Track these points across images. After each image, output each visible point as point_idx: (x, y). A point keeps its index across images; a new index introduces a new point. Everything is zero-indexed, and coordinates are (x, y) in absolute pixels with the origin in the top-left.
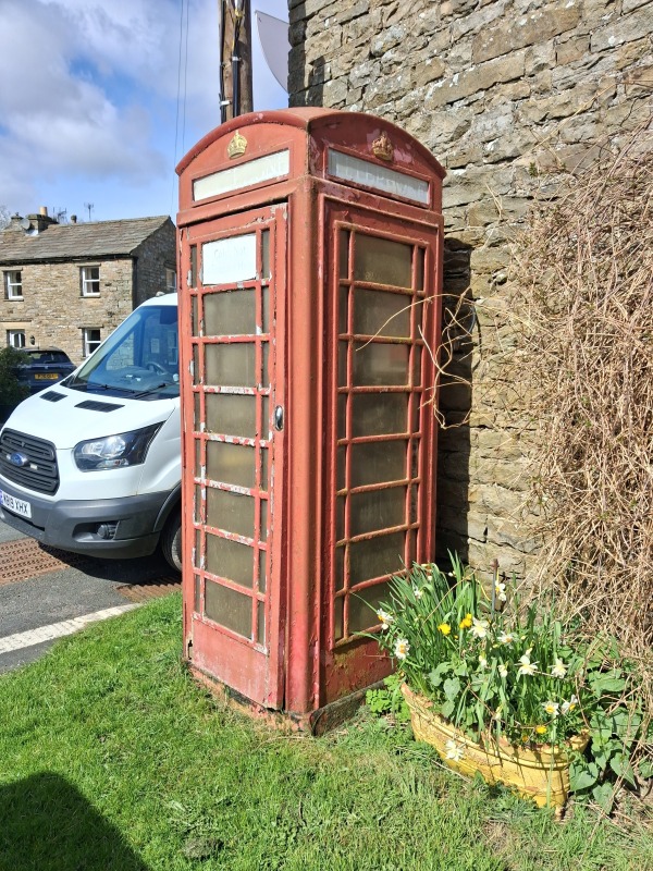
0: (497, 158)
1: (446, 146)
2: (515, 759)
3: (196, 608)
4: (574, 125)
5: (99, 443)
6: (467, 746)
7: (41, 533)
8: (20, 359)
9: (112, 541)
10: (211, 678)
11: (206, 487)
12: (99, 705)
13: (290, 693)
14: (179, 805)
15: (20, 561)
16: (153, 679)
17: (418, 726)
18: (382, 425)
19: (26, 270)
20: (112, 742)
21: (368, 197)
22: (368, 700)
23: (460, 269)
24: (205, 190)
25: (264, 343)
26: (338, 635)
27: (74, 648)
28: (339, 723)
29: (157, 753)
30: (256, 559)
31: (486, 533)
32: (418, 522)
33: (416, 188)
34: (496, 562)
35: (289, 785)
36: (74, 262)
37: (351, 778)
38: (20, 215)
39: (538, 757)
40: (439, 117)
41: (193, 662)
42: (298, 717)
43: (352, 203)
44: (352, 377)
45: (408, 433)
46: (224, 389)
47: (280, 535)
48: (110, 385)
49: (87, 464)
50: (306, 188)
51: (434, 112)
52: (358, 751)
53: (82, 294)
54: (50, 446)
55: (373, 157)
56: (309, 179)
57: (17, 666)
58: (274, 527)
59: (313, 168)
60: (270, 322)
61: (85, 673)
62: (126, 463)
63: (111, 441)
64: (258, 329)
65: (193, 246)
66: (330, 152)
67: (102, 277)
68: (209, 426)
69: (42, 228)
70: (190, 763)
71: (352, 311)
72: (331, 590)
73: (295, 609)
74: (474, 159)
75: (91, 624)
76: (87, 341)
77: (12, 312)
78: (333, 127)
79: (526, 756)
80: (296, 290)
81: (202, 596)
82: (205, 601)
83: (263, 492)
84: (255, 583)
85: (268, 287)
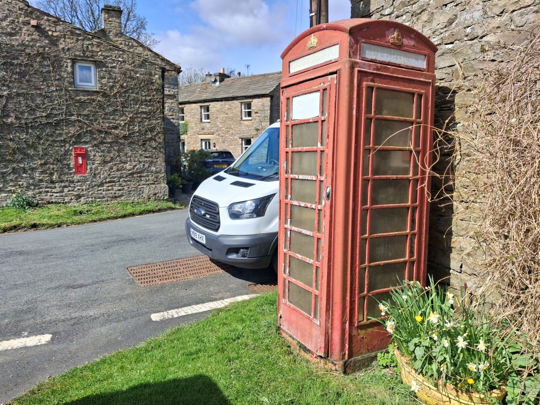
0: (473, 37)
1: (442, 31)
2: (457, 399)
3: (284, 297)
4: (521, 15)
5: (241, 204)
6: (430, 389)
7: (210, 252)
8: (206, 156)
9: (246, 258)
10: (291, 336)
11: (290, 230)
12: (231, 345)
13: (332, 349)
14: (267, 400)
15: (199, 267)
16: (261, 335)
17: (404, 375)
18: (391, 198)
19: (212, 104)
20: (236, 364)
21: (386, 67)
22: (378, 359)
23: (449, 105)
24: (296, 67)
25: (322, 151)
26: (361, 319)
27: (222, 315)
28: (360, 369)
29: (259, 372)
30: (314, 271)
31: (461, 267)
32: (415, 257)
33: (417, 60)
34: (466, 285)
35: (326, 398)
36: (238, 100)
37: (362, 399)
38: (210, 73)
39: (471, 398)
40: (438, 14)
41: (282, 327)
42: (335, 362)
43: (375, 72)
44: (372, 170)
45: (409, 203)
46: (301, 177)
47: (327, 258)
48: (249, 172)
49: (235, 216)
50: (347, 66)
51: (435, 10)
52: (367, 385)
53: (242, 119)
54: (216, 205)
55: (390, 44)
56: (350, 61)
57: (194, 322)
58: (324, 254)
59: (352, 54)
60: (325, 140)
61: (226, 328)
62: (255, 216)
63: (248, 203)
64: (319, 144)
65: (288, 99)
66: (362, 44)
67: (253, 108)
68: (293, 197)
69: (221, 81)
70: (275, 380)
71: (373, 133)
72: (357, 292)
73: (335, 301)
74: (459, 38)
75: (232, 303)
76: (244, 146)
77: (204, 129)
78: (365, 30)
79: (463, 398)
80: (340, 122)
81: (287, 290)
82: (288, 293)
83: (319, 234)
84: (313, 284)
85: (325, 121)
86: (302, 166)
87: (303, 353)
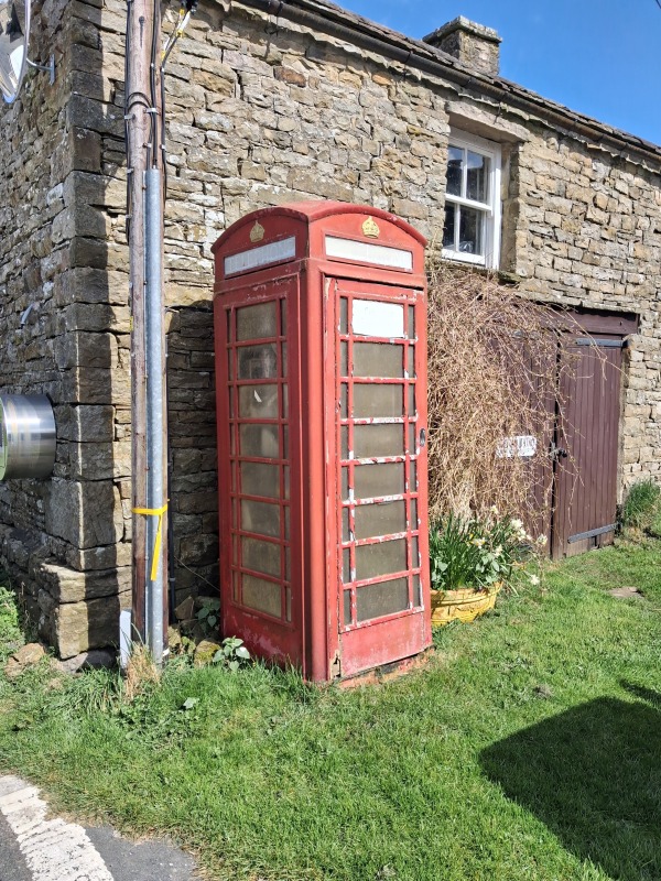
11: (356, 506)
25: (410, 384)
41: (342, 676)
46: (376, 420)
64: (407, 375)
65: (342, 297)
68: (355, 453)
81: (354, 605)
82: (358, 607)
83: (413, 494)
84: (410, 564)
85: (414, 346)
86: (373, 405)
87: (387, 679)
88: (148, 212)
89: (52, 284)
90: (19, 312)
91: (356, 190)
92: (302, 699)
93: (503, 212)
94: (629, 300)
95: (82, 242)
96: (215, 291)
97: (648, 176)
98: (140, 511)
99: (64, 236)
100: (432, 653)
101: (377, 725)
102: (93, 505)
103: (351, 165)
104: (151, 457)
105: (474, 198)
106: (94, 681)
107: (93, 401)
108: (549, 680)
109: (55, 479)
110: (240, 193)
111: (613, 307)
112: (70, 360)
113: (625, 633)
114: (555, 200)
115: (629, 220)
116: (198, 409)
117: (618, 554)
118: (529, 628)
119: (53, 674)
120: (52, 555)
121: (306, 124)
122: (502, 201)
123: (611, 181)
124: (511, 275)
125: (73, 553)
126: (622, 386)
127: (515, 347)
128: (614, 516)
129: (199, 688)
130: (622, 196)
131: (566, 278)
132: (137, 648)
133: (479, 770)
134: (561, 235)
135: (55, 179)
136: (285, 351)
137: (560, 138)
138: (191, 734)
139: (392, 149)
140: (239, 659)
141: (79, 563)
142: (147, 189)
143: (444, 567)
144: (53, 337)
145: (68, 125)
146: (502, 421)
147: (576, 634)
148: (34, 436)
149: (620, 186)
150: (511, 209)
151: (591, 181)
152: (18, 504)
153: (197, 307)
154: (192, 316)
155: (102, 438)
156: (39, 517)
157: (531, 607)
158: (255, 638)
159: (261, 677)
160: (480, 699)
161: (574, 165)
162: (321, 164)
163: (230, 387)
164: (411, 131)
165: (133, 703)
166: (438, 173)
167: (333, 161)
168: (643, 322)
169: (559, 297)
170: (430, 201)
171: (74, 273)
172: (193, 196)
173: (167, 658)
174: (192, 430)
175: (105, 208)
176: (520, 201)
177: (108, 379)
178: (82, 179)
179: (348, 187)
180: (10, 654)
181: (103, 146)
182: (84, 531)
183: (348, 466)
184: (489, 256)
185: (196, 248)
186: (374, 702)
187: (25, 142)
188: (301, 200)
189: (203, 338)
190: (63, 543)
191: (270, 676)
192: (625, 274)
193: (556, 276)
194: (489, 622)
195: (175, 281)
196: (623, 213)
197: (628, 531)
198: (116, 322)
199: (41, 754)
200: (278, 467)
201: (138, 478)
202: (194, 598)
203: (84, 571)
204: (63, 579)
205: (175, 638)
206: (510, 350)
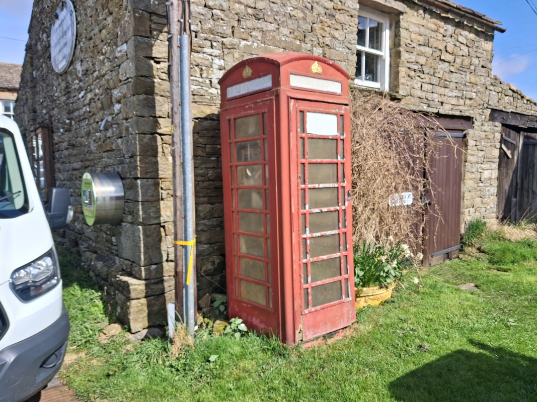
10: (314, 340)
11: (311, 238)
25: (341, 163)
30: (343, 261)
41: (304, 340)
46: (321, 186)
64: (339, 158)
65: (300, 111)
68: (311, 206)
82: (312, 299)
83: (344, 230)
84: (343, 272)
85: (343, 140)
86: (320, 176)
87: (330, 341)
88: (181, 61)
89: (120, 105)
90: (98, 122)
91: (303, 45)
92: (281, 355)
93: (391, 56)
94: (467, 109)
95: (139, 79)
96: (221, 108)
97: (477, 33)
98: (179, 243)
99: (128, 76)
100: (356, 325)
101: (326, 369)
102: (149, 239)
103: (299, 29)
104: (185, 210)
105: (373, 47)
106: (153, 345)
107: (148, 176)
108: (427, 340)
109: (124, 224)
110: (233, 47)
111: (458, 113)
112: (133, 152)
113: (470, 312)
114: (422, 48)
115: (467, 60)
116: (210, 180)
117: (462, 264)
118: (413, 310)
119: (127, 342)
120: (123, 270)
121: (272, 5)
122: (390, 49)
123: (456, 36)
124: (396, 94)
125: (137, 269)
126: (463, 161)
127: (401, 139)
128: (459, 241)
129: (217, 349)
130: (462, 45)
131: (430, 96)
132: (179, 325)
133: (389, 394)
134: (426, 70)
135: (121, 41)
136: (266, 145)
137: (425, 10)
138: (214, 377)
139: (324, 19)
140: (240, 331)
141: (141, 275)
142: (180, 47)
143: (361, 273)
144: (121, 137)
145: (129, 8)
146: (394, 184)
147: (442, 312)
148: (111, 198)
149: (461, 39)
150: (396, 54)
151: (444, 36)
152: (99, 239)
153: (209, 118)
154: (206, 124)
155: (153, 199)
156: (114, 247)
157: (413, 296)
158: (250, 318)
159: (255, 342)
160: (386, 353)
161: (433, 27)
162: (282, 29)
163: (231, 167)
164: (336, 8)
165: (177, 359)
166: (352, 33)
167: (289, 27)
168: (476, 122)
169: (425, 107)
170: (347, 50)
171: (135, 98)
172: (206, 50)
173: (196, 331)
174: (207, 193)
175: (153, 58)
176: (401, 49)
177: (156, 163)
178: (139, 41)
179: (298, 43)
180: (100, 331)
181: (151, 20)
182: (144, 255)
183: (305, 214)
184: (383, 84)
185: (208, 81)
186: (324, 356)
187: (101, 18)
188: (270, 51)
189: (213, 137)
190: (130, 263)
191: (260, 341)
192: (464, 92)
193: (423, 95)
194: (389, 306)
195: (195, 102)
196: (463, 56)
197: (468, 249)
198: (161, 128)
199: (125, 390)
200: (262, 215)
201: (178, 223)
202: (210, 295)
203: (144, 280)
204: (132, 285)
205: (200, 319)
206: (398, 141)
